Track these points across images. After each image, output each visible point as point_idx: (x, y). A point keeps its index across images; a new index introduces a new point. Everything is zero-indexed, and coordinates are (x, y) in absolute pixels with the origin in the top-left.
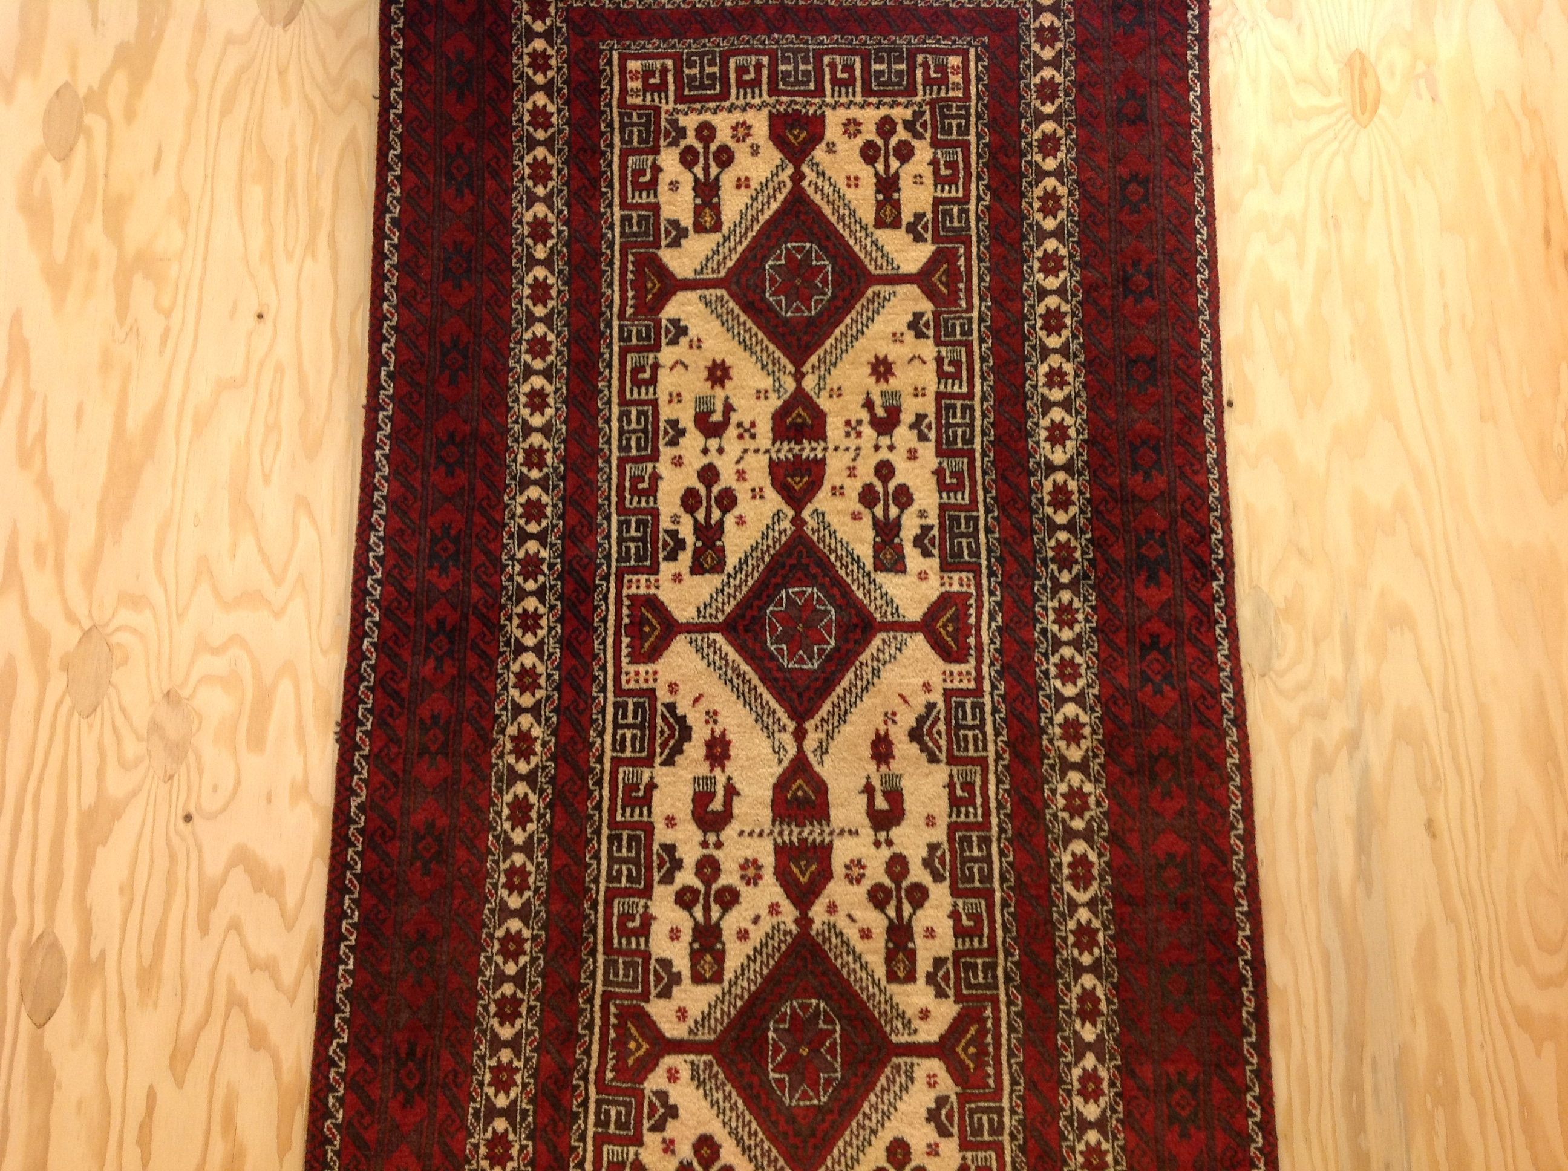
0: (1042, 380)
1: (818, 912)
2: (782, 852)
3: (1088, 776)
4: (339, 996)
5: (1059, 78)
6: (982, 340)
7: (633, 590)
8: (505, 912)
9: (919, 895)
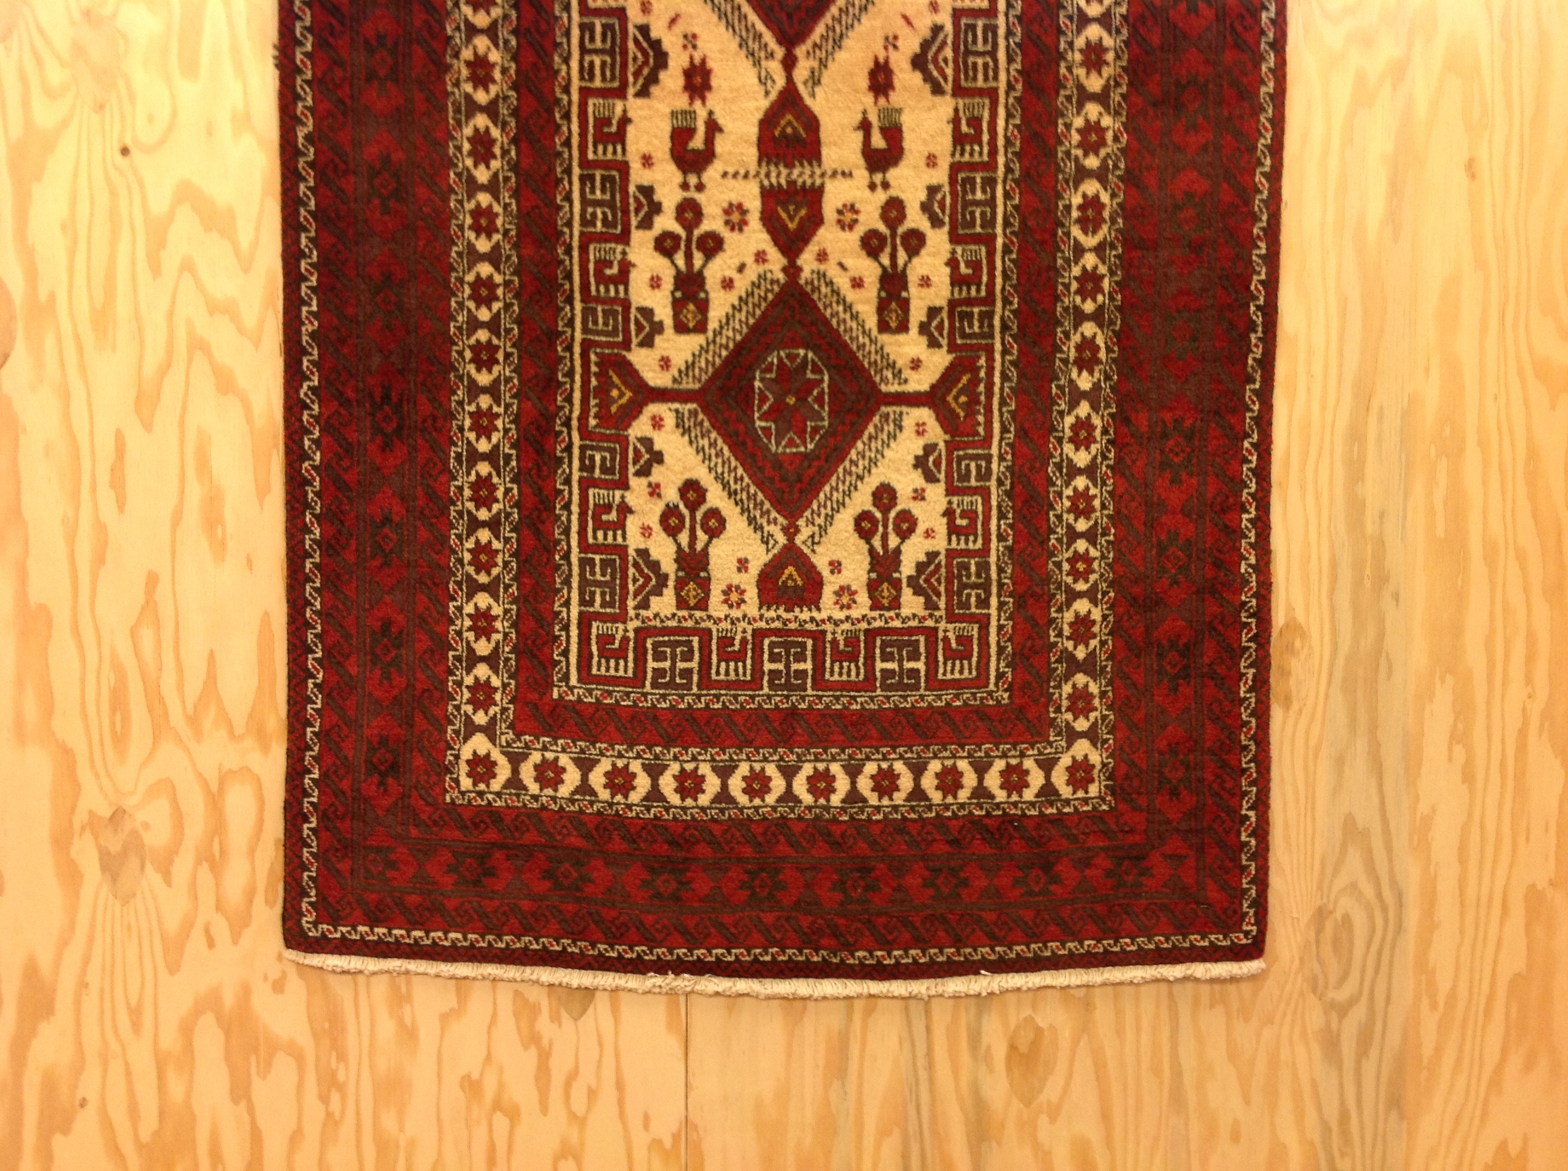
1: (807, 261)
2: (768, 195)
3: (1107, 108)
4: (305, 338)
8: (474, 256)
9: (915, 242)
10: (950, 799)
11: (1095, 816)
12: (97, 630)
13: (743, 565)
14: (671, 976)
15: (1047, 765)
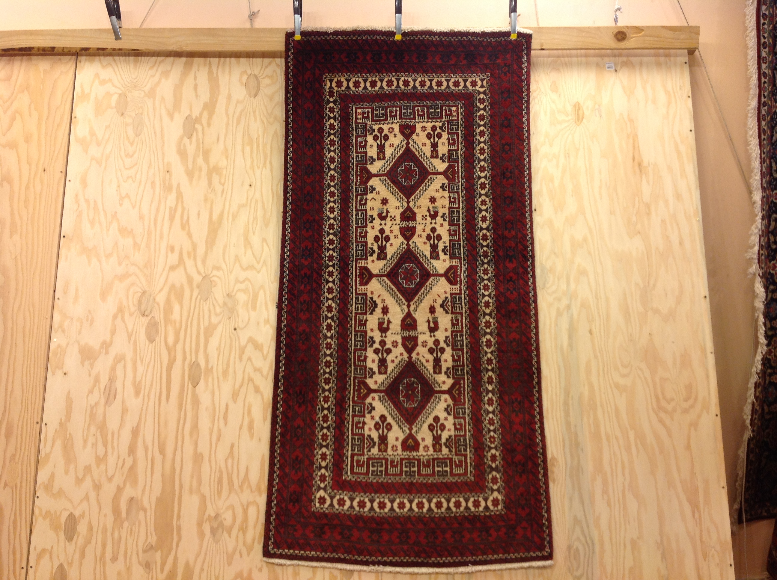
0: (480, 203)
1: (414, 355)
2: (404, 339)
3: (491, 317)
4: (280, 377)
5: (485, 114)
6: (462, 191)
7: (360, 265)
8: (326, 355)
9: (442, 350)
10: (458, 510)
11: (501, 515)
12: (216, 461)
13: (397, 439)
14: (377, 566)
15: (486, 500)
